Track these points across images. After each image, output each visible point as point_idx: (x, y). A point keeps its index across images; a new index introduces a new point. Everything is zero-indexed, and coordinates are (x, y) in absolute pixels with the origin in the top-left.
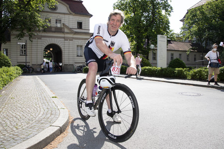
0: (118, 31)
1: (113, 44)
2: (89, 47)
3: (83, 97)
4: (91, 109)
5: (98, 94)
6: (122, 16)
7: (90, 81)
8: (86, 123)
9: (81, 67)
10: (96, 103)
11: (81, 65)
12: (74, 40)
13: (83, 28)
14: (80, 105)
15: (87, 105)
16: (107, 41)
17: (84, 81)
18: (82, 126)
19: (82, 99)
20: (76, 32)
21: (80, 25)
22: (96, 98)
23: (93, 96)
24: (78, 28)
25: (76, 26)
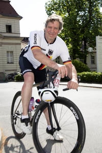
0: (56, 39)
1: (51, 52)
2: (24, 56)
3: (18, 111)
4: (27, 125)
5: (35, 109)
6: (60, 22)
7: (26, 93)
8: (21, 142)
9: (13, 75)
10: (32, 119)
11: (13, 72)
12: (3, 45)
13: (12, 32)
14: (14, 121)
15: (23, 121)
16: (44, 50)
17: (18, 94)
18: (17, 147)
19: (17, 114)
20: (5, 37)
21: (9, 28)
22: (33, 113)
23: (29, 110)
24: (7, 32)
25: (4, 29)
